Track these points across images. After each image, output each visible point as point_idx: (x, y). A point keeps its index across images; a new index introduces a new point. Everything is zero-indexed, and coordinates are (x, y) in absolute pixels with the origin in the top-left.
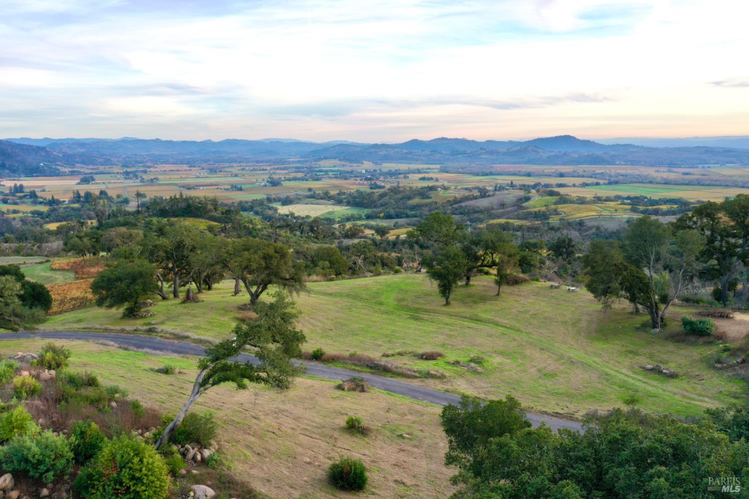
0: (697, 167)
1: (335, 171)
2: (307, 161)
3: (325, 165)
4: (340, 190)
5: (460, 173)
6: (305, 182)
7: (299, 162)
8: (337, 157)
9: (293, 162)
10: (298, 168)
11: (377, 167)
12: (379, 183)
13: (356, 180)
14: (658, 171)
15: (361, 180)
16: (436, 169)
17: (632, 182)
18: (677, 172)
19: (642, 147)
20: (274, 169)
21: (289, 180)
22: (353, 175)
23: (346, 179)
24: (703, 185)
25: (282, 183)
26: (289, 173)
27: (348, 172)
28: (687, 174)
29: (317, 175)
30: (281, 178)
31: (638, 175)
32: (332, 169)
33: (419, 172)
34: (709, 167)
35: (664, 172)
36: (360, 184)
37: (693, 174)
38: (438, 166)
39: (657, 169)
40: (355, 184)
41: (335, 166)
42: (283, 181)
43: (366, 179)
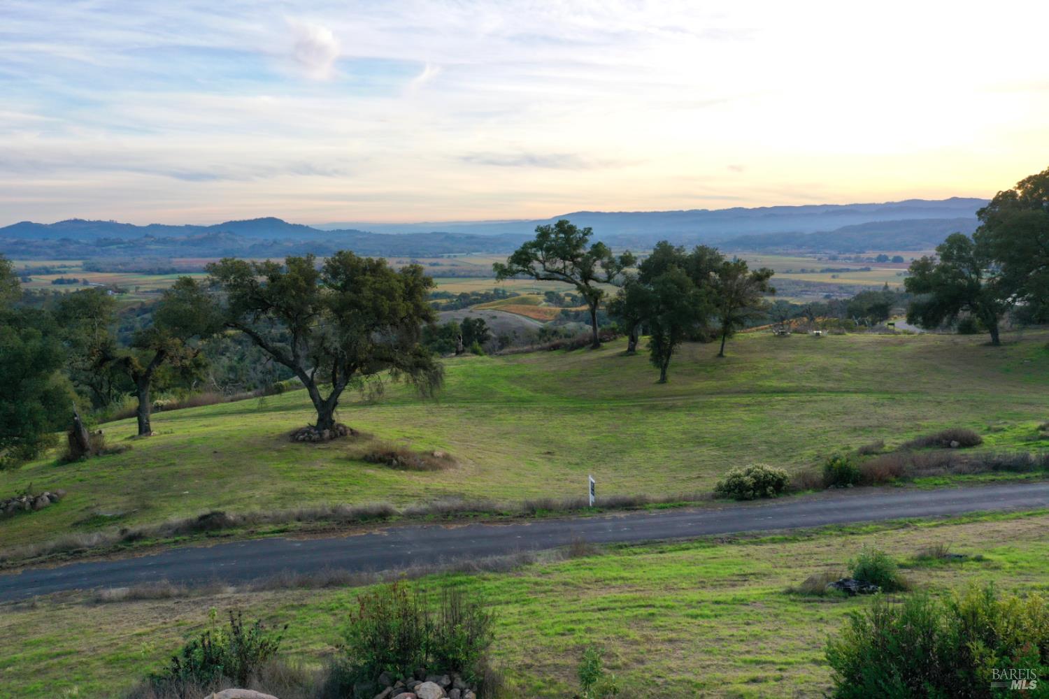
0: (442, 257)
5: (120, 271)
16: (77, 266)
19: (369, 233)
24: (459, 277)
33: (47, 271)
34: (455, 256)
38: (80, 263)
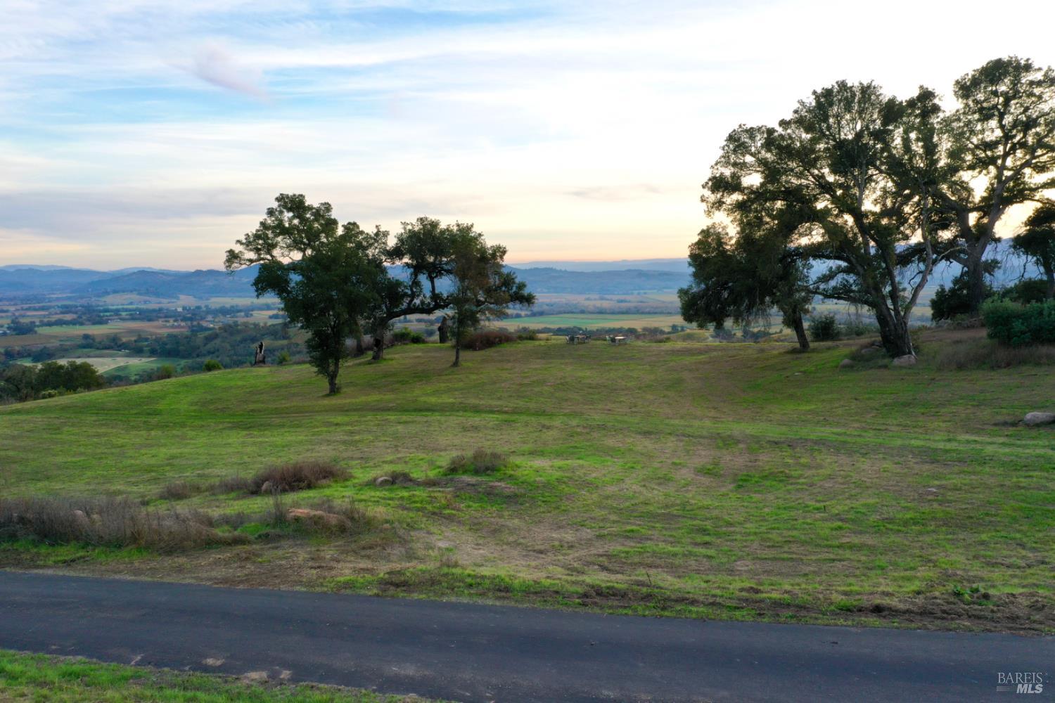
0: (632, 294)
1: (130, 310)
2: (82, 298)
3: (114, 301)
4: (139, 335)
6: (78, 327)
7: (69, 298)
8: (135, 290)
9: (58, 299)
10: (66, 307)
11: (202, 304)
12: (204, 324)
13: (168, 321)
14: (588, 299)
15: (175, 321)
17: (560, 313)
18: (611, 300)
19: (566, 271)
20: (22, 309)
21: (50, 324)
22: (161, 315)
23: (150, 320)
24: (643, 313)
25: (36, 329)
26: (50, 314)
27: (154, 311)
28: (622, 301)
29: (99, 316)
30: (34, 322)
31: (566, 304)
32: (125, 307)
33: (267, 308)
34: (645, 293)
35: (595, 299)
36: (173, 327)
37: (630, 302)
39: (587, 296)
40: (165, 327)
41: (131, 303)
42: (38, 326)
43: (184, 319)
